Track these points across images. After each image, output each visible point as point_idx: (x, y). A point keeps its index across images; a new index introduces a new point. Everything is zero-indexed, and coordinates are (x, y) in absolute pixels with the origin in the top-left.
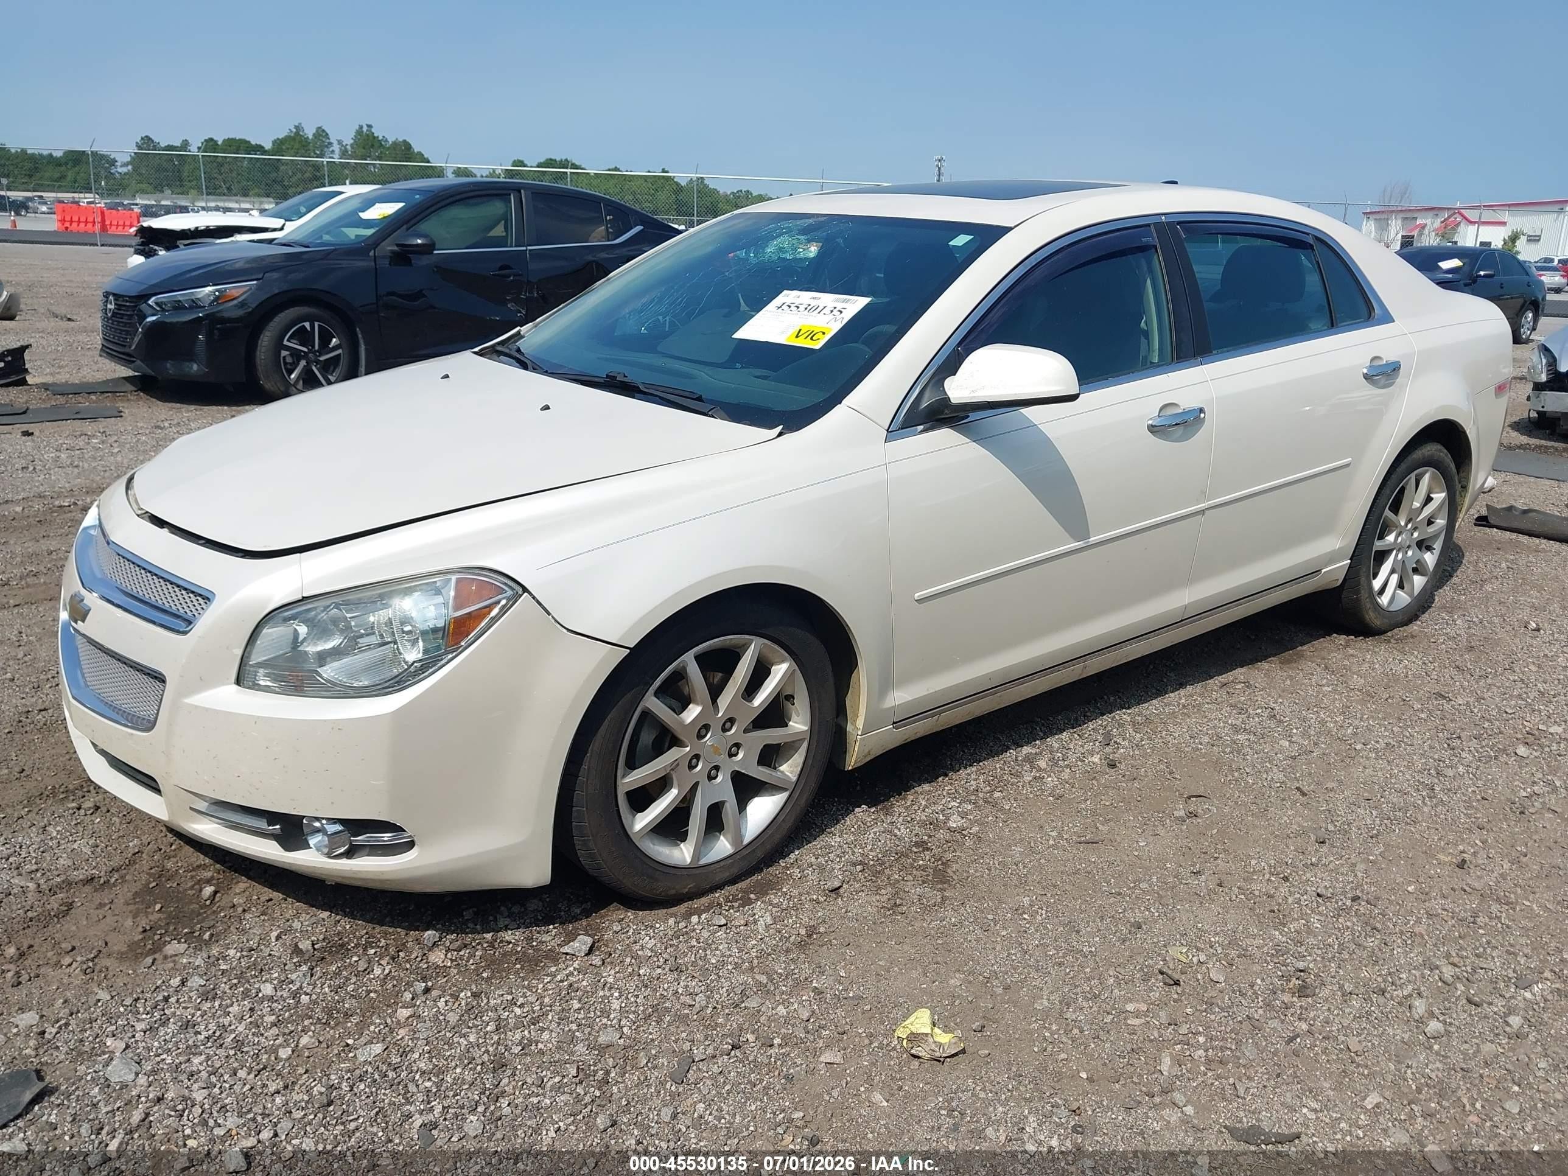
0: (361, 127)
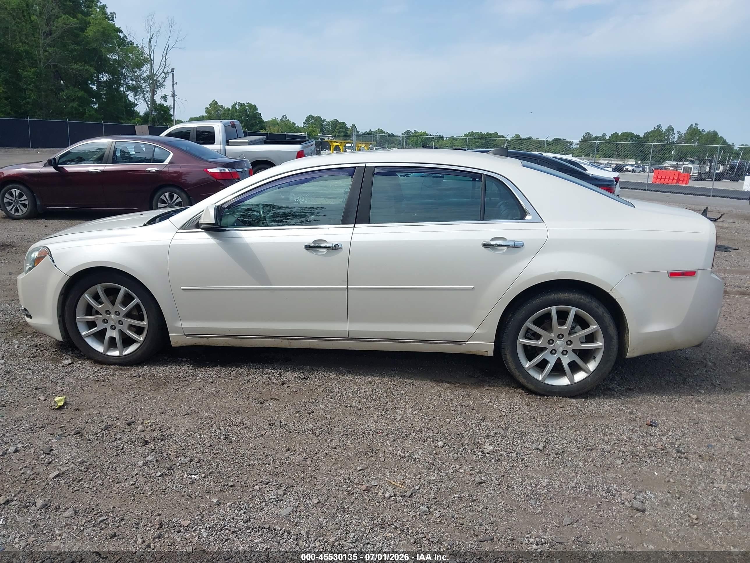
0: (692, 125)
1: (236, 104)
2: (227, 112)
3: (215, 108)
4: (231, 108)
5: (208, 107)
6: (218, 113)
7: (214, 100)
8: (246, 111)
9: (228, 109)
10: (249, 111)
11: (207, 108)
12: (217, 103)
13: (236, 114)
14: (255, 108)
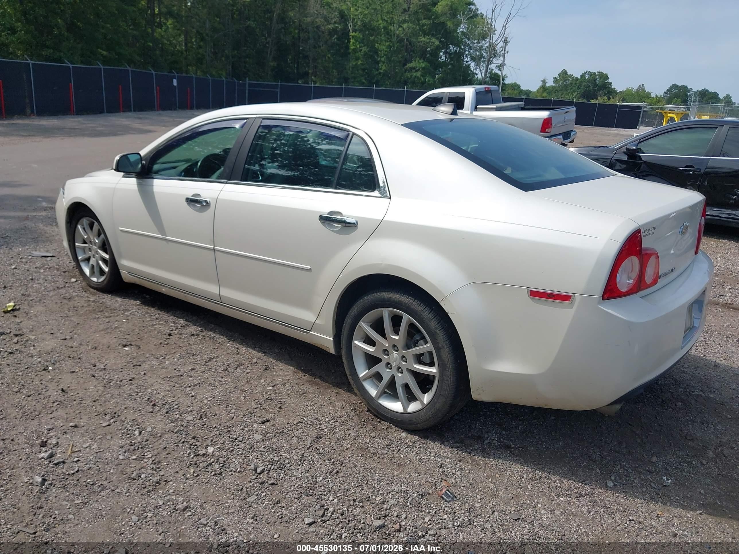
1: (585, 73)
2: (574, 82)
3: (563, 77)
4: (579, 77)
5: (557, 76)
6: (566, 83)
7: (564, 70)
8: (595, 80)
9: (577, 79)
10: (599, 81)
11: (555, 78)
12: (567, 73)
13: (584, 84)
14: (606, 77)
